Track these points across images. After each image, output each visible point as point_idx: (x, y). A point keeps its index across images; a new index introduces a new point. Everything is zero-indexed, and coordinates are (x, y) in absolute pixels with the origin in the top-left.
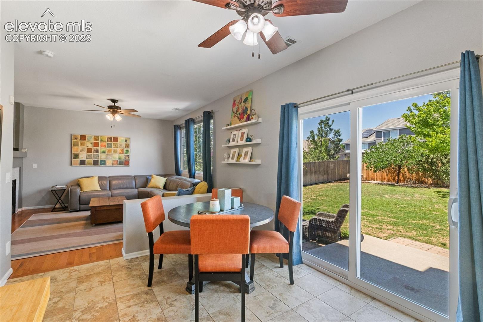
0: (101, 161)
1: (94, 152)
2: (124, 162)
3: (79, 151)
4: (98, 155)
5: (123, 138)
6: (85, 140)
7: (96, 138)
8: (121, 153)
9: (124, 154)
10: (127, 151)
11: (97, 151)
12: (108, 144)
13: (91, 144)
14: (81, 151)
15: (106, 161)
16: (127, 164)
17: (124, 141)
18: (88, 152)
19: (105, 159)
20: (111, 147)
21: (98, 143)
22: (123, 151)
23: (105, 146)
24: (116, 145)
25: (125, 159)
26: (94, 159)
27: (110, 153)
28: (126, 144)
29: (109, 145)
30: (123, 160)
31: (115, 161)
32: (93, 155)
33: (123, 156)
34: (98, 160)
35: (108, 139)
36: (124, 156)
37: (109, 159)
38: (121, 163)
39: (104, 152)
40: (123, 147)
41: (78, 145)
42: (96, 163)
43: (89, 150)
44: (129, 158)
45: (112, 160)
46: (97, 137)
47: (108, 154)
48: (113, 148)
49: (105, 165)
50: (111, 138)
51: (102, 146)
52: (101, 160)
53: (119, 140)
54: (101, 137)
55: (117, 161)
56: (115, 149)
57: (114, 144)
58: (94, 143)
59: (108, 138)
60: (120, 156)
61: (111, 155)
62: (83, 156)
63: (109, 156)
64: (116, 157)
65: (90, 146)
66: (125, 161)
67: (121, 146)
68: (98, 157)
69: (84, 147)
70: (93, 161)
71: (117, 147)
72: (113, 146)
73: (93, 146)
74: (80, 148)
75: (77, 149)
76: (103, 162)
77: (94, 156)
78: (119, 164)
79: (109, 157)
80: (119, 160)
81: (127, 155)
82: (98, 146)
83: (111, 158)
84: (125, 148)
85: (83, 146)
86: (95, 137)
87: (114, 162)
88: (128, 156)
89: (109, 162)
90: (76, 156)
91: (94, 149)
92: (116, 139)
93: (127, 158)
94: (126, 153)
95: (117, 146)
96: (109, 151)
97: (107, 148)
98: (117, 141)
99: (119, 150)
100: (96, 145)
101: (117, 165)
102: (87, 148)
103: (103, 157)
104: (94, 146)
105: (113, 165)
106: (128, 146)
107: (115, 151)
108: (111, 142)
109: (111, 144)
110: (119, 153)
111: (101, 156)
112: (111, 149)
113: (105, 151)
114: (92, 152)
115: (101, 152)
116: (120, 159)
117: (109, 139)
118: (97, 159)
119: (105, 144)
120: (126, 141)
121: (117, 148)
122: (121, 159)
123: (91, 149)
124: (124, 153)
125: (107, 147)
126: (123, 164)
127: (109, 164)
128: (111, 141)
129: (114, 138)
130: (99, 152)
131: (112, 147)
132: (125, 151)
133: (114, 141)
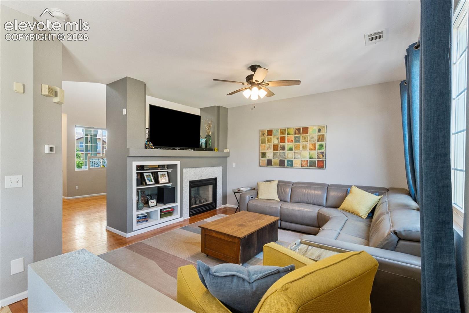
0: (288, 161)
1: (280, 150)
2: (316, 162)
3: (266, 149)
4: (284, 153)
5: (315, 128)
6: (271, 135)
7: (283, 132)
8: (312, 150)
9: (316, 151)
10: (321, 146)
11: (283, 148)
12: (295, 137)
13: (278, 139)
14: (267, 150)
15: (293, 161)
16: (321, 165)
17: (317, 131)
18: (274, 150)
19: (292, 158)
20: (299, 141)
21: (285, 137)
22: (314, 145)
23: (292, 141)
24: (305, 138)
25: (318, 158)
26: (280, 159)
27: (298, 150)
28: (319, 136)
29: (297, 139)
30: (315, 160)
31: (304, 161)
32: (279, 153)
33: (315, 154)
34: (285, 160)
35: (295, 131)
36: (317, 154)
37: (297, 158)
38: (312, 164)
39: (291, 149)
40: (316, 141)
41: (265, 143)
42: (282, 164)
43: (275, 148)
44: (323, 156)
45: (301, 159)
46: (283, 129)
47: (295, 151)
48: (301, 144)
49: (292, 166)
50: (299, 129)
51: (288, 141)
52: (288, 159)
53: (310, 131)
54: (288, 129)
55: (307, 161)
56: (304, 143)
57: (303, 136)
58: (280, 137)
59: (297, 129)
60: (310, 153)
61: (300, 153)
62: (269, 155)
63: (296, 154)
64: (305, 155)
65: (276, 142)
66: (318, 161)
67: (312, 139)
68: (285, 155)
69: (270, 144)
70: (279, 161)
71: (307, 141)
72: (302, 139)
73: (279, 142)
74: (267, 145)
75: (265, 146)
76: (290, 163)
77: (280, 155)
78: (310, 166)
79: (297, 156)
80: (309, 160)
81: (321, 152)
82: (285, 142)
83: (299, 156)
84: (318, 141)
85: (270, 142)
86: (282, 130)
87: (303, 163)
88: (323, 153)
89: (297, 163)
90: (263, 155)
91: (280, 145)
92: (305, 130)
93: (321, 156)
94: (319, 149)
95: (307, 139)
96: (297, 147)
97: (295, 144)
98: (307, 133)
99: (309, 145)
100: (282, 140)
101: (308, 167)
102: (274, 145)
103: (289, 155)
104: (281, 142)
105: (302, 167)
106: (322, 139)
107: (304, 147)
108: (299, 135)
109: (299, 137)
110: (310, 150)
111: (288, 155)
112: (299, 145)
113: (293, 148)
114: (278, 150)
115: (288, 149)
116: (310, 158)
117: (297, 131)
118: (283, 158)
119: (292, 137)
120: (319, 131)
121: (307, 143)
122: (312, 158)
123: (277, 146)
124: (317, 149)
125: (295, 142)
126: (315, 166)
127: (297, 165)
128: (299, 133)
129: (303, 128)
130: (286, 149)
131: (301, 141)
132: (317, 147)
133: (302, 134)
